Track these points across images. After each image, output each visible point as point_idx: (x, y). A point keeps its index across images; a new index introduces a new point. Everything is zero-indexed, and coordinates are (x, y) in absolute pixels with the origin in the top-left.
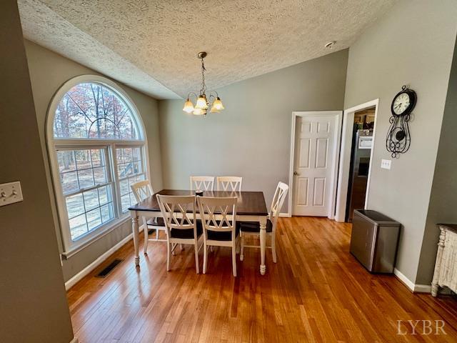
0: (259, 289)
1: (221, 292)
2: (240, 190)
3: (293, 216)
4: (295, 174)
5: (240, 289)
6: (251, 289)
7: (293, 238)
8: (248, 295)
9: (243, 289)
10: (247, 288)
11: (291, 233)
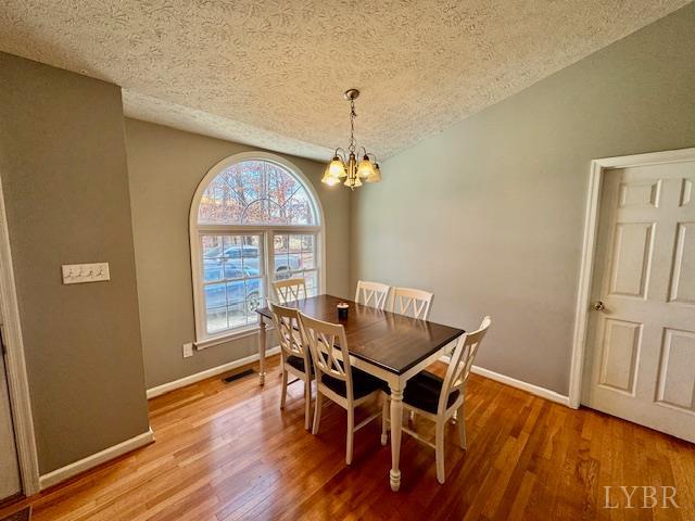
0: (364, 510)
1: (308, 475)
2: (424, 319)
3: (582, 408)
4: (596, 307)
5: (335, 490)
6: (352, 500)
7: (535, 457)
8: (337, 507)
9: (340, 492)
10: (347, 495)
11: (541, 444)
